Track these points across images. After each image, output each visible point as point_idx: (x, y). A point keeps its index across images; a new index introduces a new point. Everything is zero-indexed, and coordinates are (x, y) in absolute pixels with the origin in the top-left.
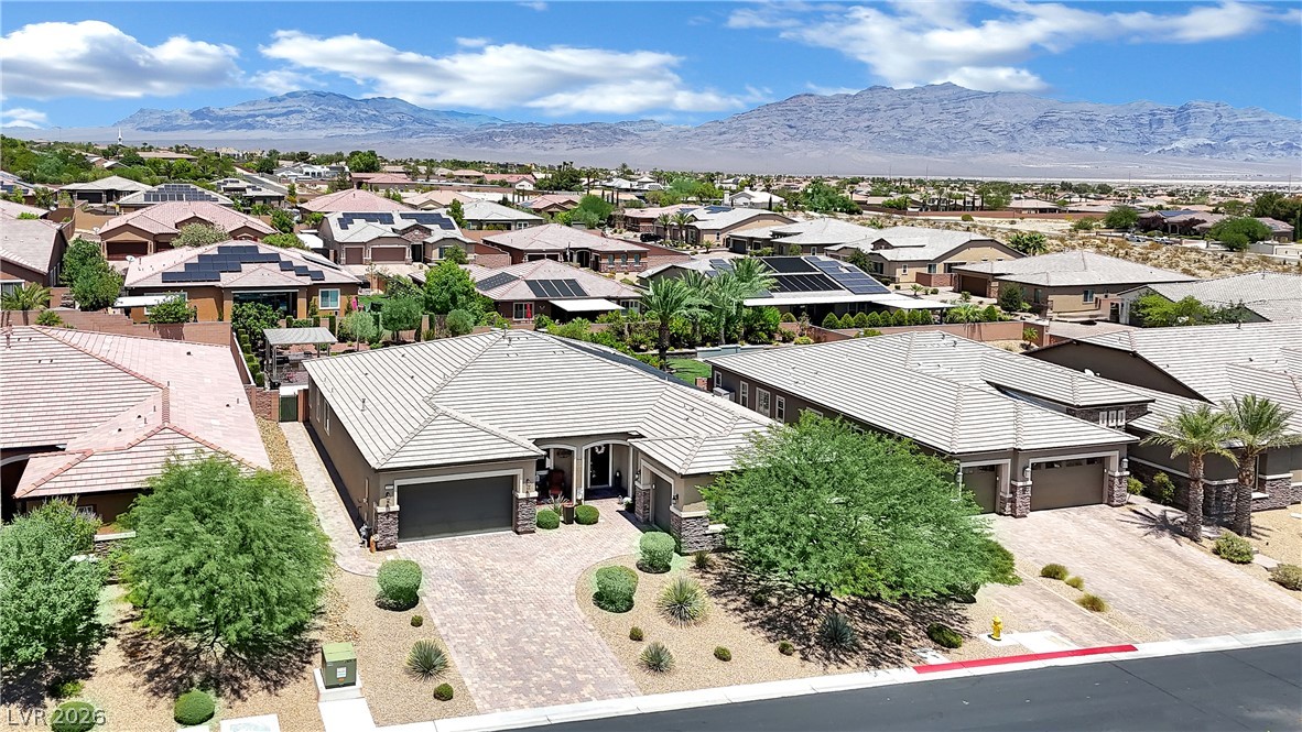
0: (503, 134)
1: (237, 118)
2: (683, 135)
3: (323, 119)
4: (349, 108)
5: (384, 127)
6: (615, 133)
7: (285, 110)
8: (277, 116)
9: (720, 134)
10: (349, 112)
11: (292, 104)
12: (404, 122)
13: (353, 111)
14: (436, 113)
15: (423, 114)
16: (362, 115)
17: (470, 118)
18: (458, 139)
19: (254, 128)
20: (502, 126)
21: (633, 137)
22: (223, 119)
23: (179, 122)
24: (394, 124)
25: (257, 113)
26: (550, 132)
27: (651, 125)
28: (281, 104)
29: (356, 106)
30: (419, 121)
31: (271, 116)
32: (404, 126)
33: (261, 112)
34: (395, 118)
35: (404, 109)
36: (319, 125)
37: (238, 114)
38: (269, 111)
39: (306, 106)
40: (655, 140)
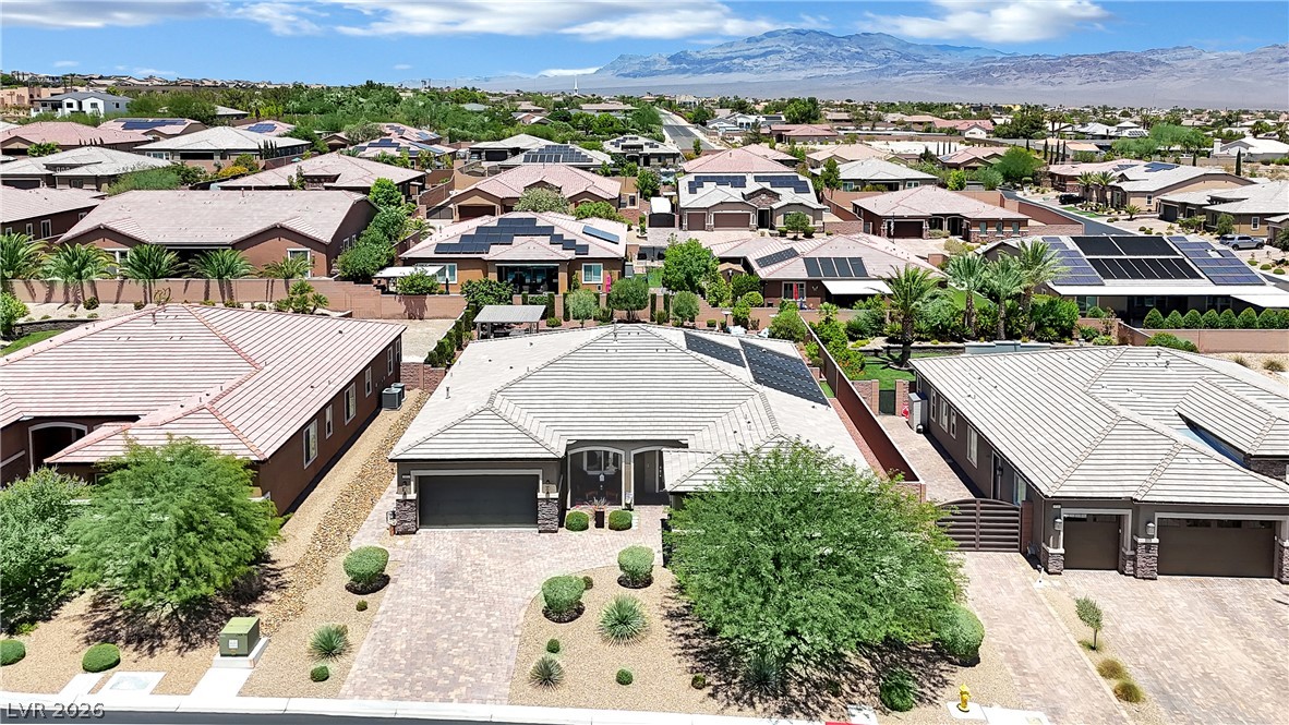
0: (1003, 69)
1: (714, 61)
2: (1230, 63)
3: (803, 59)
4: (830, 46)
5: (868, 65)
6: (1141, 63)
7: (763, 51)
8: (754, 57)
9: (1280, 61)
10: (830, 51)
11: (769, 43)
12: (889, 60)
13: (834, 48)
14: (926, 48)
15: (911, 50)
16: (844, 53)
17: (966, 51)
18: (950, 76)
19: (731, 71)
20: (1002, 60)
21: (1164, 68)
22: (700, 62)
23: (657, 67)
24: (879, 62)
25: (734, 55)
26: (1059, 64)
27: (1189, 53)
28: (759, 45)
29: (839, 44)
30: (906, 57)
31: (748, 58)
32: (890, 64)
33: (738, 54)
34: (880, 55)
35: (890, 45)
36: (798, 65)
37: (715, 56)
38: (746, 53)
39: (785, 45)
40: (1192, 70)
